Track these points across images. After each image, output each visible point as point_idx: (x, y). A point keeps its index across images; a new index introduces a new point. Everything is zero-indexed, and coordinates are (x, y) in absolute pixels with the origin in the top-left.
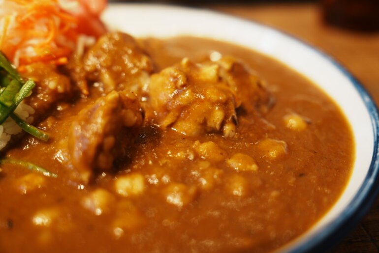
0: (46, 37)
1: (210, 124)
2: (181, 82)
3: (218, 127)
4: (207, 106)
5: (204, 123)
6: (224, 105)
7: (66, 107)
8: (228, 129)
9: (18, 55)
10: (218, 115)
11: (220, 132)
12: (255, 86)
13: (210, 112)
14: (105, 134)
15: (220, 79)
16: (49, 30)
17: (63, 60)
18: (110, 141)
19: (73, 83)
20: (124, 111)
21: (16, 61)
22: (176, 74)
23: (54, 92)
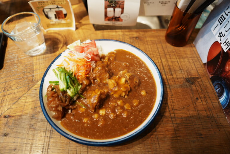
0: (84, 70)
1: (122, 95)
2: (115, 86)
3: (123, 96)
4: (121, 92)
5: (120, 95)
6: (125, 92)
7: (89, 87)
8: (126, 97)
9: (77, 75)
10: (123, 94)
11: (124, 97)
12: (135, 82)
13: (122, 93)
14: (97, 103)
15: (126, 81)
16: (84, 68)
17: (88, 76)
18: (98, 104)
19: (90, 81)
20: (101, 96)
21: (77, 76)
22: (114, 83)
23: (86, 85)
